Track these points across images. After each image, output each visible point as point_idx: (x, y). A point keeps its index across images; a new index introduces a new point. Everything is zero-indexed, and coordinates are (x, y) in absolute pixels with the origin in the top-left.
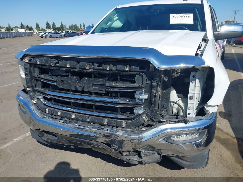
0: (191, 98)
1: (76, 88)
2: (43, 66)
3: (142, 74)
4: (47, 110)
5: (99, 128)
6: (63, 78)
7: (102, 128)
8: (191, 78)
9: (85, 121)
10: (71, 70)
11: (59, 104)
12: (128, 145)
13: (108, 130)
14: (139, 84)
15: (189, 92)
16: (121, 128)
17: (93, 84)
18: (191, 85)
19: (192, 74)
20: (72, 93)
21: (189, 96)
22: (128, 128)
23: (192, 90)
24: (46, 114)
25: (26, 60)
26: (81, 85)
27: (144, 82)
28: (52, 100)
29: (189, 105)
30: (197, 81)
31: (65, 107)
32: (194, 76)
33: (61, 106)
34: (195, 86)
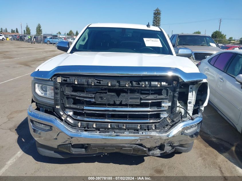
0: (190, 103)
1: (114, 102)
2: (81, 85)
3: (168, 89)
4: (79, 124)
5: (135, 132)
6: (102, 95)
7: (137, 132)
8: (190, 89)
9: (121, 129)
10: (112, 87)
11: (93, 117)
12: (158, 142)
13: (143, 133)
14: (165, 96)
15: (189, 99)
16: (152, 130)
17: (130, 98)
18: (190, 94)
19: (190, 86)
20: (108, 106)
21: (188, 101)
22: (157, 129)
23: (191, 97)
24: (78, 128)
25: (59, 80)
26: (120, 99)
27: (169, 94)
28: (85, 115)
29: (188, 108)
30: (194, 92)
31: (100, 119)
32: (191, 88)
33: (95, 118)
34: (193, 95)
